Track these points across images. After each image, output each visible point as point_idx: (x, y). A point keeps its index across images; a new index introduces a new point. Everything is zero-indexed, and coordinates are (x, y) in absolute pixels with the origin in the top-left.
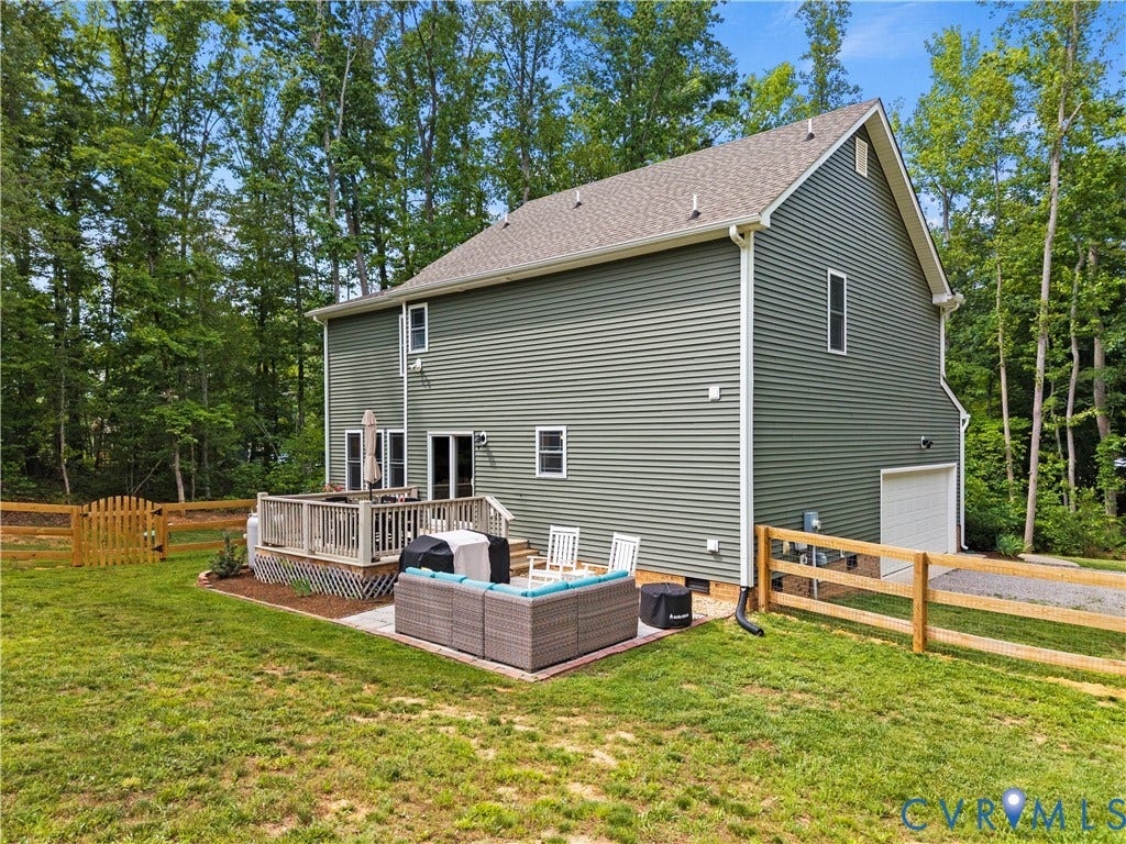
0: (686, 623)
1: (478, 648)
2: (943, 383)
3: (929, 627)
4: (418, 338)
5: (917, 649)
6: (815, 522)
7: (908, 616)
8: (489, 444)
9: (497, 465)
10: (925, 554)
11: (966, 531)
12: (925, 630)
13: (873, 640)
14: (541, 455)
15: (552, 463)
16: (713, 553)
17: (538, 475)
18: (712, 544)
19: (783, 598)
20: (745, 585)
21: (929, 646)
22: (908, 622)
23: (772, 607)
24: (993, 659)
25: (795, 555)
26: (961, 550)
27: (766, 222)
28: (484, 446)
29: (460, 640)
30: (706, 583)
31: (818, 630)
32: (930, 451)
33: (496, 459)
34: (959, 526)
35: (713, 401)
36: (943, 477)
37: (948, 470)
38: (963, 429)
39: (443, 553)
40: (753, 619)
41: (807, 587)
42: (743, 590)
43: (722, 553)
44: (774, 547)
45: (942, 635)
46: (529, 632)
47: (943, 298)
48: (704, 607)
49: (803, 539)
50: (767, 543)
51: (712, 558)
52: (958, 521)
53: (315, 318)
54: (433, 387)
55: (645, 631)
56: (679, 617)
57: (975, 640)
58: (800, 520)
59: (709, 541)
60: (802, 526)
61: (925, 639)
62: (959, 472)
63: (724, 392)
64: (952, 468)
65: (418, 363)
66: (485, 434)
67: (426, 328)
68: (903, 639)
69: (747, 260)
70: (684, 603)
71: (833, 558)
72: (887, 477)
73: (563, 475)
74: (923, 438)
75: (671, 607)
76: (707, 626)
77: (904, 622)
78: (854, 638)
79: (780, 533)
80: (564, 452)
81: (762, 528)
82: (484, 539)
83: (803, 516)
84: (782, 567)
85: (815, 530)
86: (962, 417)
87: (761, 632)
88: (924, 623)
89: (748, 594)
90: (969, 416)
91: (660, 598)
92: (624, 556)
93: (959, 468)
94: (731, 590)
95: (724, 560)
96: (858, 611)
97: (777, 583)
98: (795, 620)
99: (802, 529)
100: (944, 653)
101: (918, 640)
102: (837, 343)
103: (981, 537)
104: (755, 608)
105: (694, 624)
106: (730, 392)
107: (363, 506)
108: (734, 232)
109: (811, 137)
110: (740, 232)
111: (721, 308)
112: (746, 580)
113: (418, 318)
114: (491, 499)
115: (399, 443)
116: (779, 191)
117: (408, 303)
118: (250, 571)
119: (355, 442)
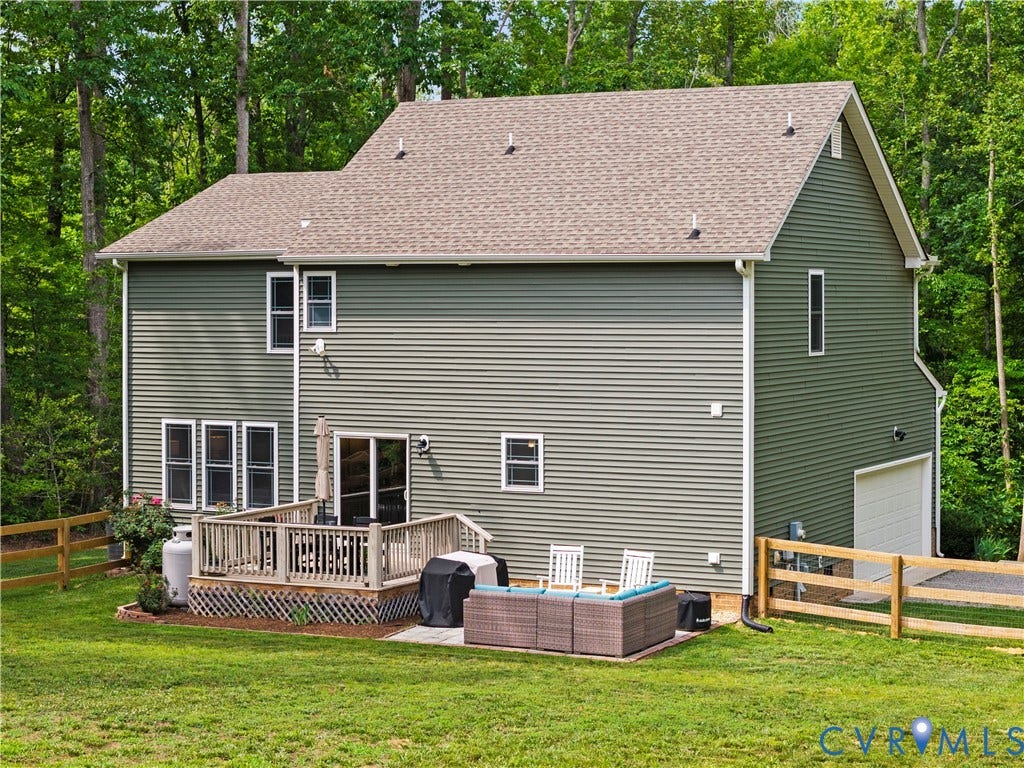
0: (706, 627)
1: (567, 646)
2: (917, 359)
3: (903, 618)
4: (320, 314)
5: (894, 636)
6: (801, 532)
7: (887, 610)
8: (432, 451)
9: (444, 475)
10: (900, 557)
11: (942, 534)
12: (900, 620)
13: (859, 633)
14: (508, 465)
15: (524, 475)
16: (715, 566)
17: (504, 487)
18: (714, 557)
19: (780, 603)
20: (747, 593)
21: (903, 633)
22: (887, 615)
23: (771, 613)
24: (950, 639)
25: (787, 561)
26: (936, 555)
27: (768, 257)
28: (425, 453)
29: (548, 642)
31: (814, 628)
32: (902, 443)
33: (442, 469)
34: (934, 529)
35: (716, 418)
36: (917, 470)
37: (923, 461)
39: (466, 574)
40: (759, 622)
42: (745, 598)
43: (723, 565)
44: (771, 558)
45: (914, 624)
46: (620, 627)
47: (916, 263)
48: (718, 614)
49: (790, 547)
50: (767, 554)
51: (713, 570)
52: (934, 523)
53: (115, 262)
54: (341, 377)
55: (680, 634)
56: (704, 620)
57: (935, 624)
58: (786, 530)
59: (710, 554)
60: (788, 536)
61: (900, 628)
62: (934, 463)
63: (726, 410)
64: (926, 459)
65: (319, 346)
66: (427, 439)
67: (334, 301)
68: (882, 630)
69: (748, 287)
70: (704, 610)
71: (811, 563)
72: (862, 477)
73: (540, 488)
74: (896, 428)
75: (696, 611)
77: (885, 615)
79: (773, 544)
80: (541, 463)
81: (762, 540)
82: (491, 561)
83: (789, 526)
84: (780, 574)
85: (800, 539)
86: (938, 396)
87: (770, 630)
88: (900, 615)
89: (750, 601)
90: (946, 393)
91: (688, 605)
93: (934, 458)
94: (732, 599)
95: (725, 571)
96: (847, 609)
97: (776, 589)
98: (793, 622)
99: (789, 539)
100: (914, 638)
101: (895, 629)
102: (816, 346)
104: (755, 614)
105: (712, 627)
106: (732, 410)
107: (374, 529)
108: (739, 265)
109: (791, 132)
110: (744, 264)
111: (723, 329)
112: (746, 589)
113: (319, 288)
114: (461, 517)
115: (260, 442)
116: (778, 221)
117: (303, 268)
118: (178, 608)
119: (180, 438)
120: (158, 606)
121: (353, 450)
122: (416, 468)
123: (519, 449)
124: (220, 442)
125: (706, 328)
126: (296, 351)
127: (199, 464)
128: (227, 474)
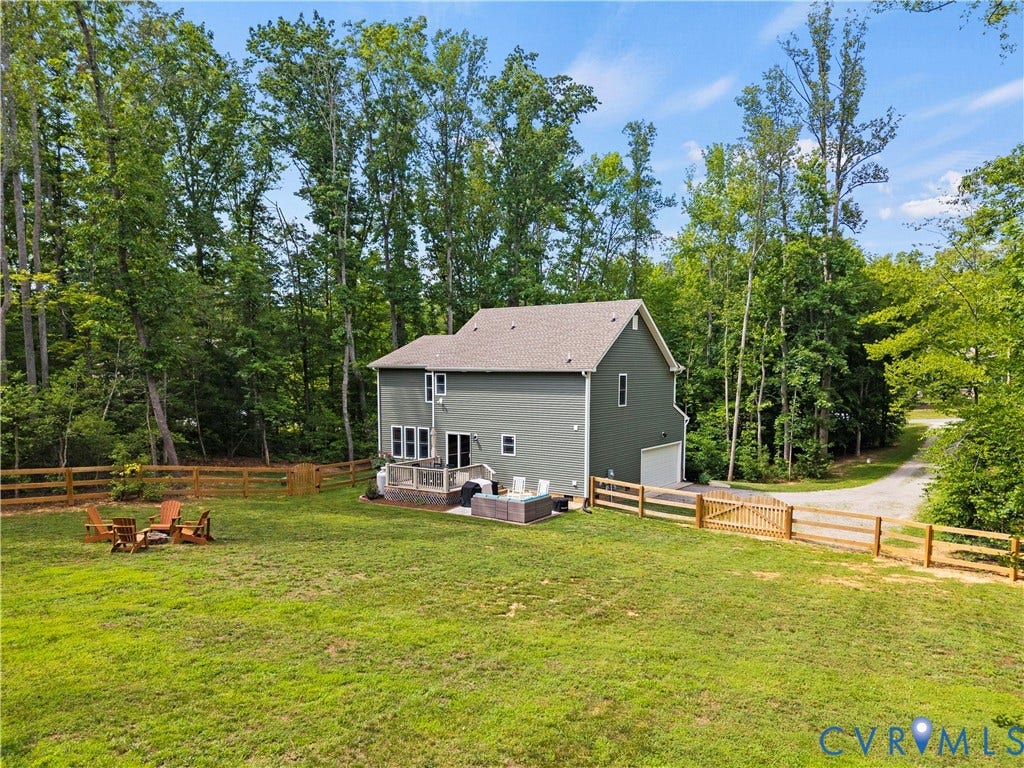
0: (566, 510)
1: (505, 517)
2: (675, 406)
3: (644, 510)
4: (441, 389)
5: (639, 517)
6: (612, 474)
7: (637, 506)
8: (479, 440)
9: (482, 449)
10: (643, 487)
12: (642, 511)
13: (627, 514)
14: (504, 446)
15: (509, 450)
16: (574, 486)
17: (503, 454)
18: (574, 483)
19: (599, 502)
21: (643, 515)
23: (595, 505)
24: (662, 519)
25: (604, 486)
26: (683, 481)
27: (595, 370)
28: (476, 440)
29: (499, 516)
30: (572, 497)
32: (665, 438)
33: (481, 447)
34: (682, 469)
35: (575, 431)
36: (674, 449)
37: (678, 445)
38: (686, 425)
39: (478, 488)
40: (589, 509)
41: (608, 498)
42: (585, 499)
43: (578, 486)
44: (597, 485)
45: (648, 512)
47: (674, 369)
48: (572, 505)
49: (606, 481)
50: (594, 482)
51: (574, 488)
52: (682, 467)
54: (448, 412)
55: (554, 513)
56: (564, 508)
57: (656, 513)
58: (605, 474)
60: (606, 476)
62: (682, 446)
63: (579, 428)
64: (679, 443)
65: (441, 401)
66: (476, 435)
67: (446, 385)
68: (636, 514)
69: (588, 382)
70: (565, 504)
71: (619, 489)
72: (645, 452)
73: (515, 455)
74: (663, 433)
75: (562, 505)
76: (573, 511)
78: (621, 514)
79: (598, 479)
80: (515, 445)
81: (592, 477)
82: (490, 482)
83: (607, 473)
84: (599, 491)
85: (612, 478)
86: (685, 420)
87: (591, 513)
89: (587, 500)
90: (689, 418)
91: (558, 502)
92: (543, 488)
93: (683, 443)
94: (581, 499)
95: (578, 489)
96: (623, 505)
97: (597, 496)
98: (603, 509)
99: (606, 478)
100: (647, 518)
101: (640, 514)
102: (622, 402)
103: (692, 475)
104: (589, 505)
105: (569, 511)
106: (581, 428)
107: (445, 470)
108: (583, 373)
109: (614, 320)
110: (586, 373)
111: (578, 397)
112: (586, 496)
113: (440, 379)
114: (485, 465)
115: (424, 434)
116: (600, 356)
117: (435, 372)
118: (382, 496)
119: (397, 432)
120: (374, 496)
121: (453, 438)
122: (473, 446)
123: (509, 440)
124: (410, 433)
125: (571, 397)
126: (433, 402)
127: (404, 442)
128: (413, 445)
